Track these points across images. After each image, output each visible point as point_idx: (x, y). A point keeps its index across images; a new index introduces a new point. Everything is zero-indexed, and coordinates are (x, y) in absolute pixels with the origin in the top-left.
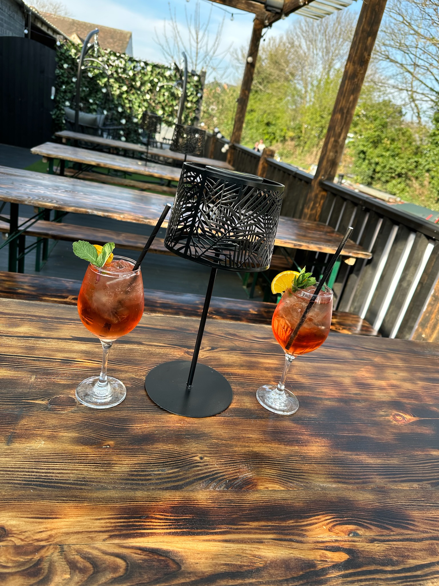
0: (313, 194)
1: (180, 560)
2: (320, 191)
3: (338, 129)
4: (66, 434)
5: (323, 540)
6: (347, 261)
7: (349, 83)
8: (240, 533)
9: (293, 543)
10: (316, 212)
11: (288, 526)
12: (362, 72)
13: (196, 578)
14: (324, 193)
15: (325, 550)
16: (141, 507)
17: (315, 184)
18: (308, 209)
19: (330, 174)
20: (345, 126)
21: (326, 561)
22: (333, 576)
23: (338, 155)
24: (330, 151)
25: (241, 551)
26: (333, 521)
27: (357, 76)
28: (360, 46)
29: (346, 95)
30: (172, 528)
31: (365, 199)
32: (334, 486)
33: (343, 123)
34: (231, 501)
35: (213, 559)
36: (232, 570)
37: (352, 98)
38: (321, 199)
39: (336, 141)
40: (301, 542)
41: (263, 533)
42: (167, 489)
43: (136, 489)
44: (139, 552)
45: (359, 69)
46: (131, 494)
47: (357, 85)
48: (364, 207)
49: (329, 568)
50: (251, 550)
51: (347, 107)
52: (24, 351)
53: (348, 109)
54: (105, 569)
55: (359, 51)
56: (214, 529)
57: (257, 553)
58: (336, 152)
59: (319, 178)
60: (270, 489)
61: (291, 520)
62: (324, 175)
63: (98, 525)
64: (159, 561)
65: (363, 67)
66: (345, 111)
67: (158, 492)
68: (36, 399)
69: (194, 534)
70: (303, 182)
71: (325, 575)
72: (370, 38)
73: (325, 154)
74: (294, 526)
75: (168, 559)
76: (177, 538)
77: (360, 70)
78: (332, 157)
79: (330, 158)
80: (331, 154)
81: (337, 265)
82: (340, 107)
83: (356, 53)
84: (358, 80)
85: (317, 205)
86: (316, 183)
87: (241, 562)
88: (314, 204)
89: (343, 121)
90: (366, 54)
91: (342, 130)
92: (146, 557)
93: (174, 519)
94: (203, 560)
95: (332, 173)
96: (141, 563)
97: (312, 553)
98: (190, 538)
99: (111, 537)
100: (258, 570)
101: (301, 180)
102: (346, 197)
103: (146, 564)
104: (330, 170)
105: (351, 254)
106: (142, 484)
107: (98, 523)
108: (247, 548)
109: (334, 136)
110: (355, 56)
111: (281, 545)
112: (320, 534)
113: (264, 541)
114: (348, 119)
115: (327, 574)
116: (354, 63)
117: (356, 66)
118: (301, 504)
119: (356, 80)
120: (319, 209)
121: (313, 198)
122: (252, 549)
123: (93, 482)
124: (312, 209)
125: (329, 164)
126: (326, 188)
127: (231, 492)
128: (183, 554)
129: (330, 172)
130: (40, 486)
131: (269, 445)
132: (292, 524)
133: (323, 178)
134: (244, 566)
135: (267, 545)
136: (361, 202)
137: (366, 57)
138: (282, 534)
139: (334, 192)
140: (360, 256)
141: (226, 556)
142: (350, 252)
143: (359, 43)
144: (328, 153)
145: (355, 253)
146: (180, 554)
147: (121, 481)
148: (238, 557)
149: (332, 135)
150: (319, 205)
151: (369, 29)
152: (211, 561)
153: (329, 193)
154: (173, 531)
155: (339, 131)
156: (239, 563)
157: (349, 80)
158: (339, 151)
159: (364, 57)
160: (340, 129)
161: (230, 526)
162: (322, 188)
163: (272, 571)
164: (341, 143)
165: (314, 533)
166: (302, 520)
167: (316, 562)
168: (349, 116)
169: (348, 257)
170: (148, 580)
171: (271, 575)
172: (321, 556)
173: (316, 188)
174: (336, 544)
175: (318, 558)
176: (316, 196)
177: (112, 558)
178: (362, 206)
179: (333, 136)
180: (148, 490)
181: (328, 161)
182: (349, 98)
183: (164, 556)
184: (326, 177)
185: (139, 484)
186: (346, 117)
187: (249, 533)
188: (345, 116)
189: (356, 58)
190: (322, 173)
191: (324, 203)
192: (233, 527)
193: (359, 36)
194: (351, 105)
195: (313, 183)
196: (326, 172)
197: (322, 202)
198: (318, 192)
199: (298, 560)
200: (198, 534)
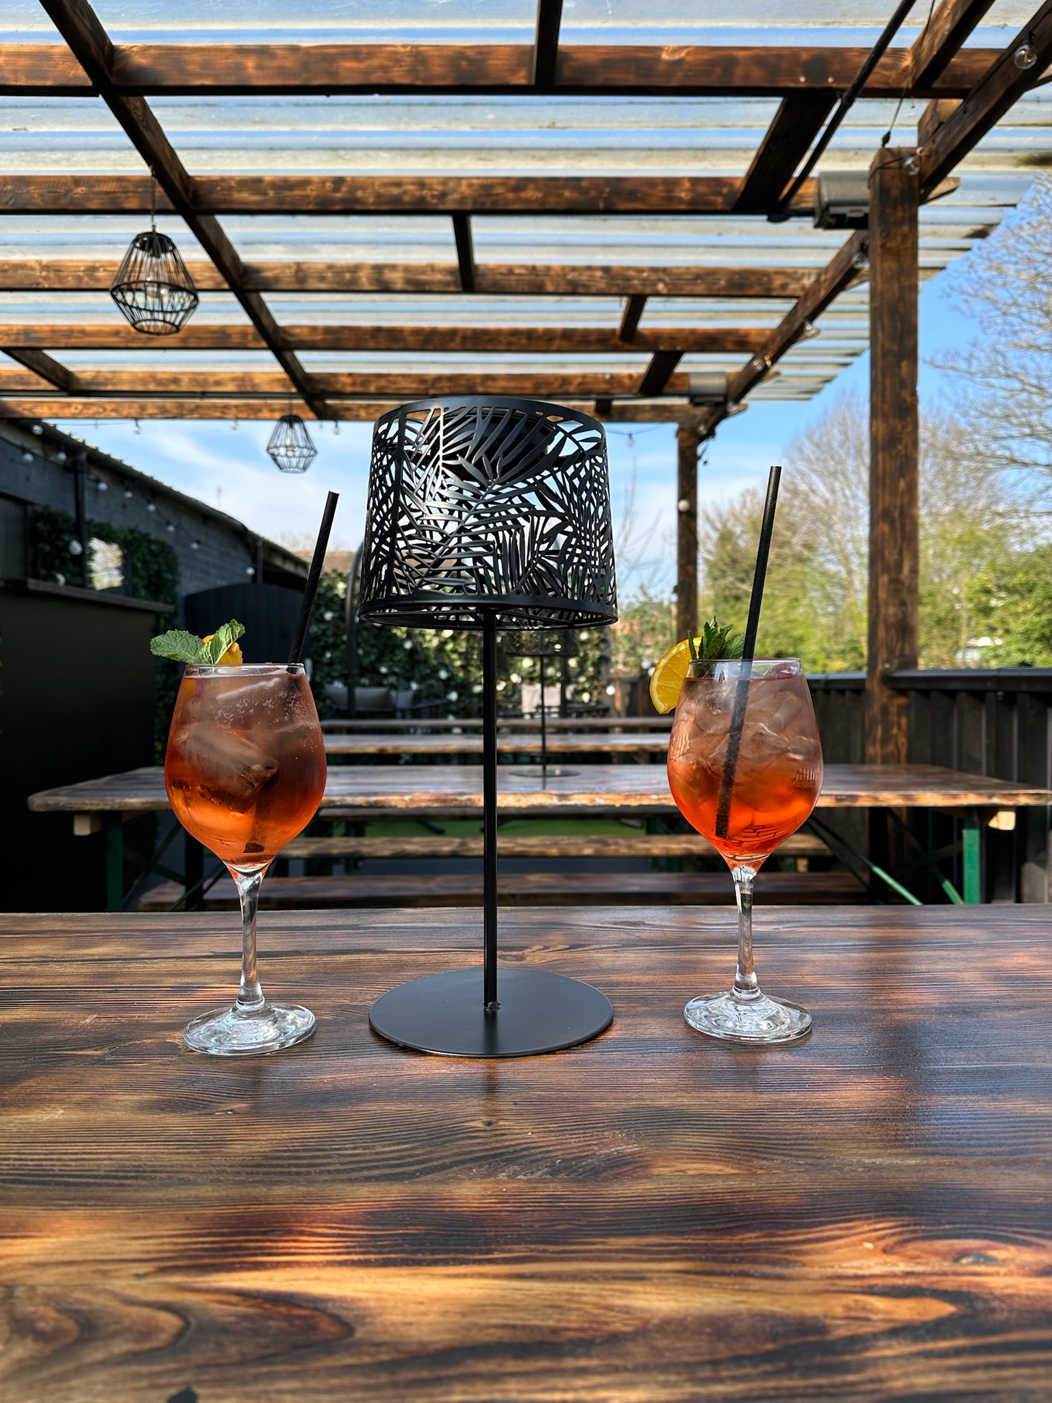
0: (876, 708)
1: (356, 1316)
2: (891, 698)
3: (891, 556)
4: (127, 1097)
5: (860, 1272)
6: (993, 824)
7: (888, 458)
8: (570, 1260)
9: (750, 1281)
10: (897, 747)
11: (740, 1245)
12: (910, 428)
13: (395, 1355)
14: (902, 701)
15: (863, 1293)
16: (276, 1214)
17: (875, 687)
18: (874, 745)
19: (902, 654)
20: (905, 546)
21: (868, 1320)
22: (888, 1352)
23: (910, 609)
24: (887, 605)
25: (565, 1297)
26: (901, 1233)
27: (900, 440)
28: (888, 382)
29: (888, 481)
30: (356, 1253)
31: (995, 674)
32: (912, 1162)
33: (899, 540)
34: (559, 1198)
35: (464, 1314)
36: (522, 1336)
37: (902, 484)
38: (899, 716)
39: (895, 581)
40: (780, 1277)
41: (649, 1260)
42: (367, 1179)
43: (276, 1183)
44: (234, 1299)
45: (899, 427)
46: (261, 1191)
47: (906, 456)
48: (1000, 693)
49: (876, 1336)
50: (599, 1296)
51: (898, 504)
52: (87, 980)
53: (902, 507)
54: (115, 1335)
55: (888, 393)
56: (490, 1252)
57: (618, 1302)
58: (903, 603)
59: (880, 668)
60: (690, 1173)
61: (753, 1231)
62: (888, 661)
63: (135, 1248)
64: (287, 1318)
65: (909, 419)
66: (896, 514)
67: (340, 1186)
68: (81, 1049)
69: (419, 1263)
70: (848, 694)
71: (860, 1352)
72: (904, 364)
73: (878, 613)
74: (759, 1244)
75: (316, 1313)
76: (361, 1272)
77: (904, 427)
78: (896, 616)
79: (892, 619)
80: (891, 610)
81: (971, 839)
82: (880, 508)
83: (884, 396)
84: (906, 447)
85: (895, 731)
86: (875, 682)
87: (560, 1321)
88: (886, 730)
89: (899, 535)
90: (905, 394)
91: (900, 554)
92: (251, 1311)
93: (368, 1236)
94: (431, 1318)
95: (907, 652)
96: (230, 1322)
97: (815, 1300)
98: (405, 1271)
99: (163, 1270)
100: (614, 1339)
101: (841, 692)
102: (953, 686)
103: (246, 1324)
104: (899, 645)
105: (996, 801)
106: (298, 1174)
107: (137, 1245)
108: (587, 1291)
109: (886, 570)
110: (884, 402)
111: (709, 1285)
112: (849, 1259)
113: (650, 1275)
114: (908, 528)
115: (866, 1349)
116: (885, 417)
117: (892, 422)
118: (792, 1200)
119: (900, 447)
120: (903, 740)
121: (879, 717)
122: (604, 1293)
123: (161, 1172)
124: (884, 743)
125: (893, 633)
126: (903, 685)
127: (562, 1181)
128: (372, 1304)
129: (902, 649)
130: (12, 1182)
131: (705, 1094)
132: (753, 1241)
133: (887, 666)
134: (568, 1329)
135: (656, 1286)
136: (989, 685)
137: (909, 399)
138: (715, 1260)
139: (923, 686)
140: (1023, 801)
141: (512, 1308)
142: (990, 796)
143: (884, 377)
144: (883, 611)
145: (1005, 796)
146: (362, 1304)
147: (240, 1169)
148: (550, 1311)
149: (880, 569)
150: (899, 728)
151: (896, 348)
152: (458, 1318)
153: (912, 694)
154: (355, 1257)
155: (895, 557)
156: (551, 1323)
157: (884, 450)
158: (907, 598)
159: (905, 401)
160: (895, 552)
161: (541, 1247)
162: (892, 689)
163: (662, 1343)
164: (907, 583)
165: (829, 1257)
166: (790, 1232)
167: (828, 1321)
168: (907, 522)
169: (992, 811)
170: (237, 1358)
171: (659, 1352)
172: (848, 1308)
173: (879, 695)
174: (909, 1281)
175: (839, 1311)
176: (885, 711)
177: (146, 1312)
178: (995, 692)
179: (883, 572)
180: (312, 1182)
181: (888, 628)
182: (897, 487)
183: (308, 1308)
184: (896, 662)
185: (289, 1173)
186: (903, 525)
187: (600, 1260)
188: (898, 525)
189: (886, 407)
190: (883, 655)
191: (909, 724)
192: (551, 1248)
193: (880, 364)
194: (906, 500)
195: (868, 686)
196: (891, 652)
197: (904, 721)
198: (885, 700)
199: (764, 1317)
200: (435, 1263)
